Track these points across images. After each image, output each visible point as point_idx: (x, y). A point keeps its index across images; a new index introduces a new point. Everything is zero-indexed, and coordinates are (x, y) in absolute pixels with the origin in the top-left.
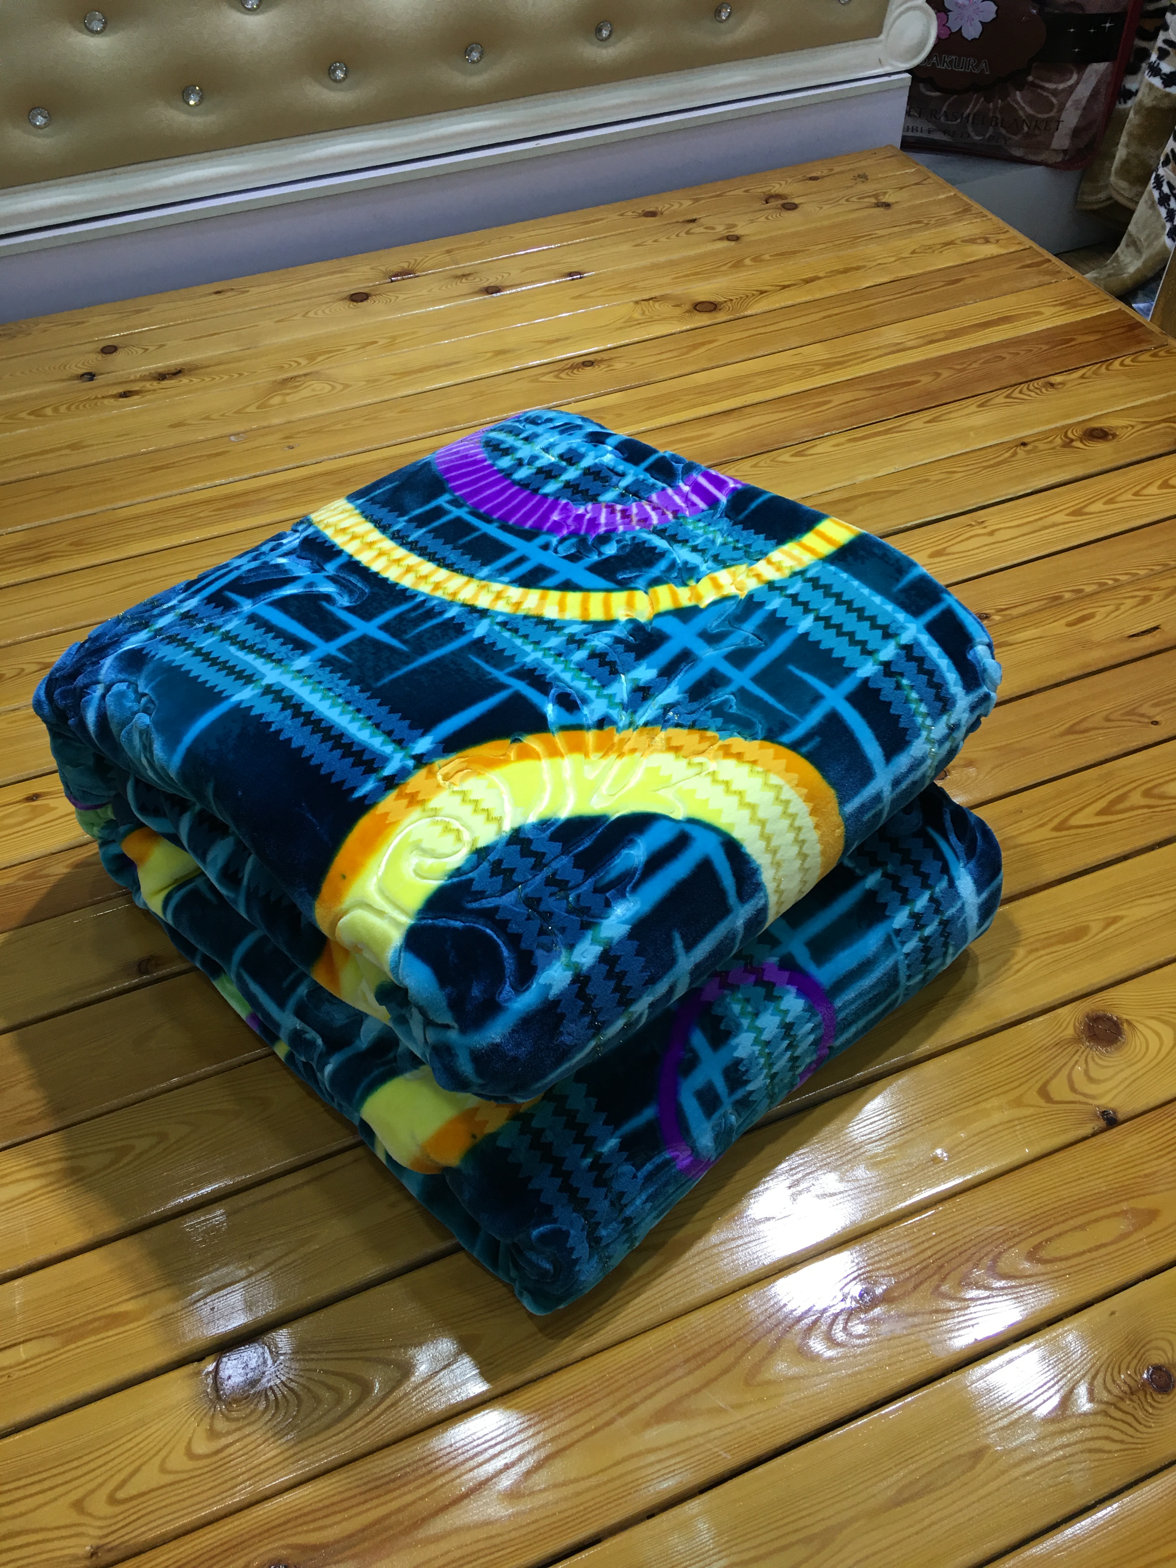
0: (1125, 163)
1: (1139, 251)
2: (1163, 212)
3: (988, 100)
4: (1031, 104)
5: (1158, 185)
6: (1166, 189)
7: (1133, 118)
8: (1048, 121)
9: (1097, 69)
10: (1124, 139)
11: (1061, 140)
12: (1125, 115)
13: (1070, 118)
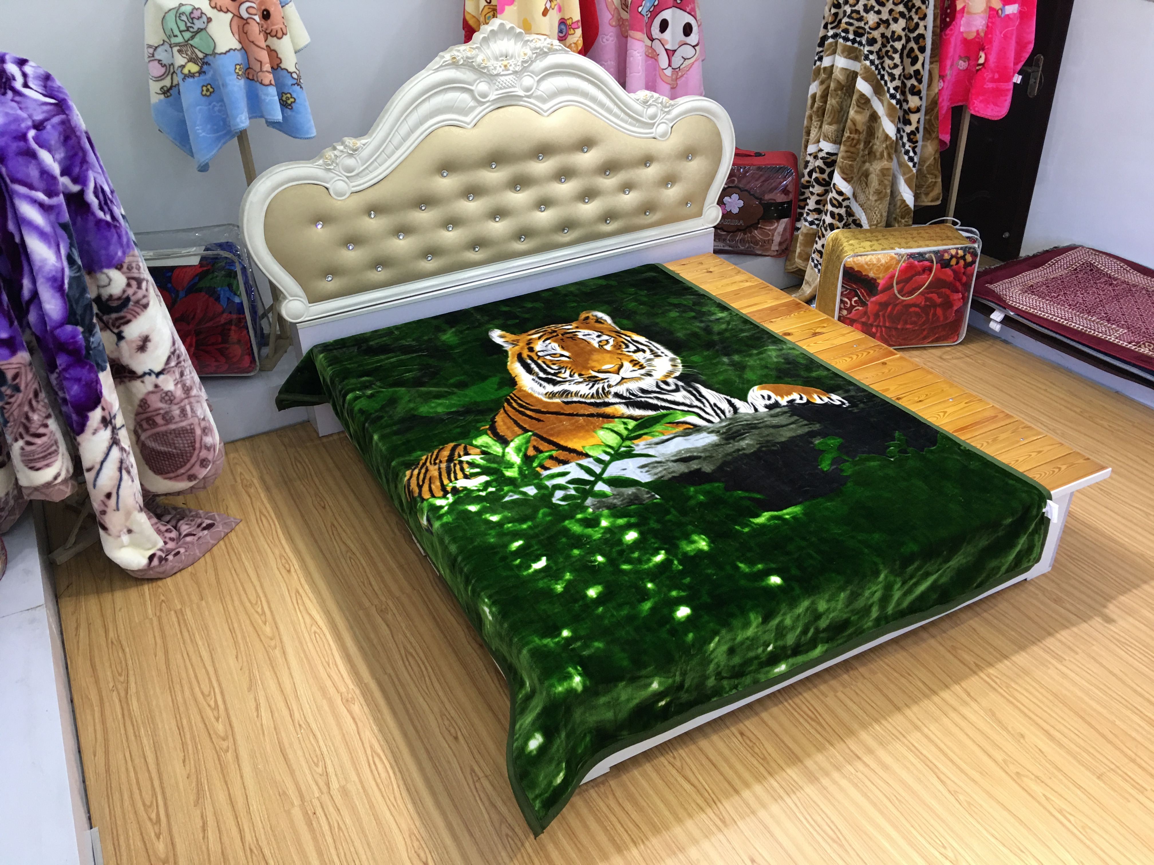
0: (800, 253)
1: (810, 285)
2: (816, 270)
3: (745, 234)
4: (761, 235)
5: (813, 261)
6: (816, 262)
7: (801, 238)
8: (768, 240)
9: (784, 221)
10: (798, 245)
11: (775, 247)
12: (798, 236)
13: (777, 239)
